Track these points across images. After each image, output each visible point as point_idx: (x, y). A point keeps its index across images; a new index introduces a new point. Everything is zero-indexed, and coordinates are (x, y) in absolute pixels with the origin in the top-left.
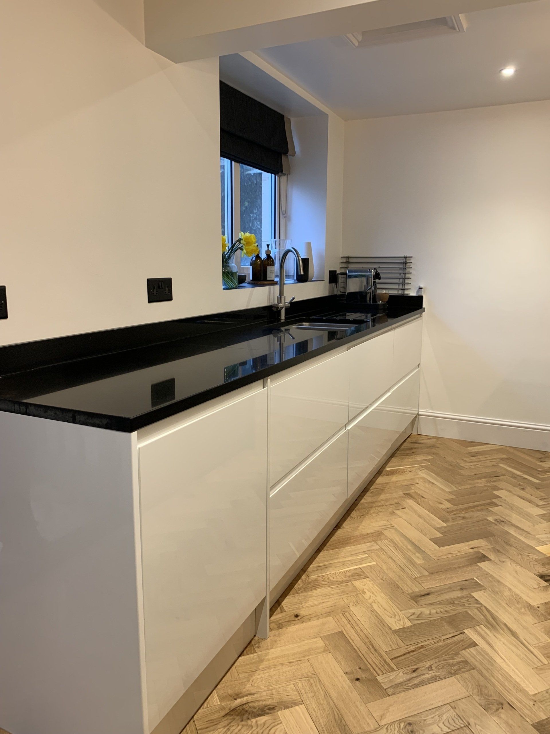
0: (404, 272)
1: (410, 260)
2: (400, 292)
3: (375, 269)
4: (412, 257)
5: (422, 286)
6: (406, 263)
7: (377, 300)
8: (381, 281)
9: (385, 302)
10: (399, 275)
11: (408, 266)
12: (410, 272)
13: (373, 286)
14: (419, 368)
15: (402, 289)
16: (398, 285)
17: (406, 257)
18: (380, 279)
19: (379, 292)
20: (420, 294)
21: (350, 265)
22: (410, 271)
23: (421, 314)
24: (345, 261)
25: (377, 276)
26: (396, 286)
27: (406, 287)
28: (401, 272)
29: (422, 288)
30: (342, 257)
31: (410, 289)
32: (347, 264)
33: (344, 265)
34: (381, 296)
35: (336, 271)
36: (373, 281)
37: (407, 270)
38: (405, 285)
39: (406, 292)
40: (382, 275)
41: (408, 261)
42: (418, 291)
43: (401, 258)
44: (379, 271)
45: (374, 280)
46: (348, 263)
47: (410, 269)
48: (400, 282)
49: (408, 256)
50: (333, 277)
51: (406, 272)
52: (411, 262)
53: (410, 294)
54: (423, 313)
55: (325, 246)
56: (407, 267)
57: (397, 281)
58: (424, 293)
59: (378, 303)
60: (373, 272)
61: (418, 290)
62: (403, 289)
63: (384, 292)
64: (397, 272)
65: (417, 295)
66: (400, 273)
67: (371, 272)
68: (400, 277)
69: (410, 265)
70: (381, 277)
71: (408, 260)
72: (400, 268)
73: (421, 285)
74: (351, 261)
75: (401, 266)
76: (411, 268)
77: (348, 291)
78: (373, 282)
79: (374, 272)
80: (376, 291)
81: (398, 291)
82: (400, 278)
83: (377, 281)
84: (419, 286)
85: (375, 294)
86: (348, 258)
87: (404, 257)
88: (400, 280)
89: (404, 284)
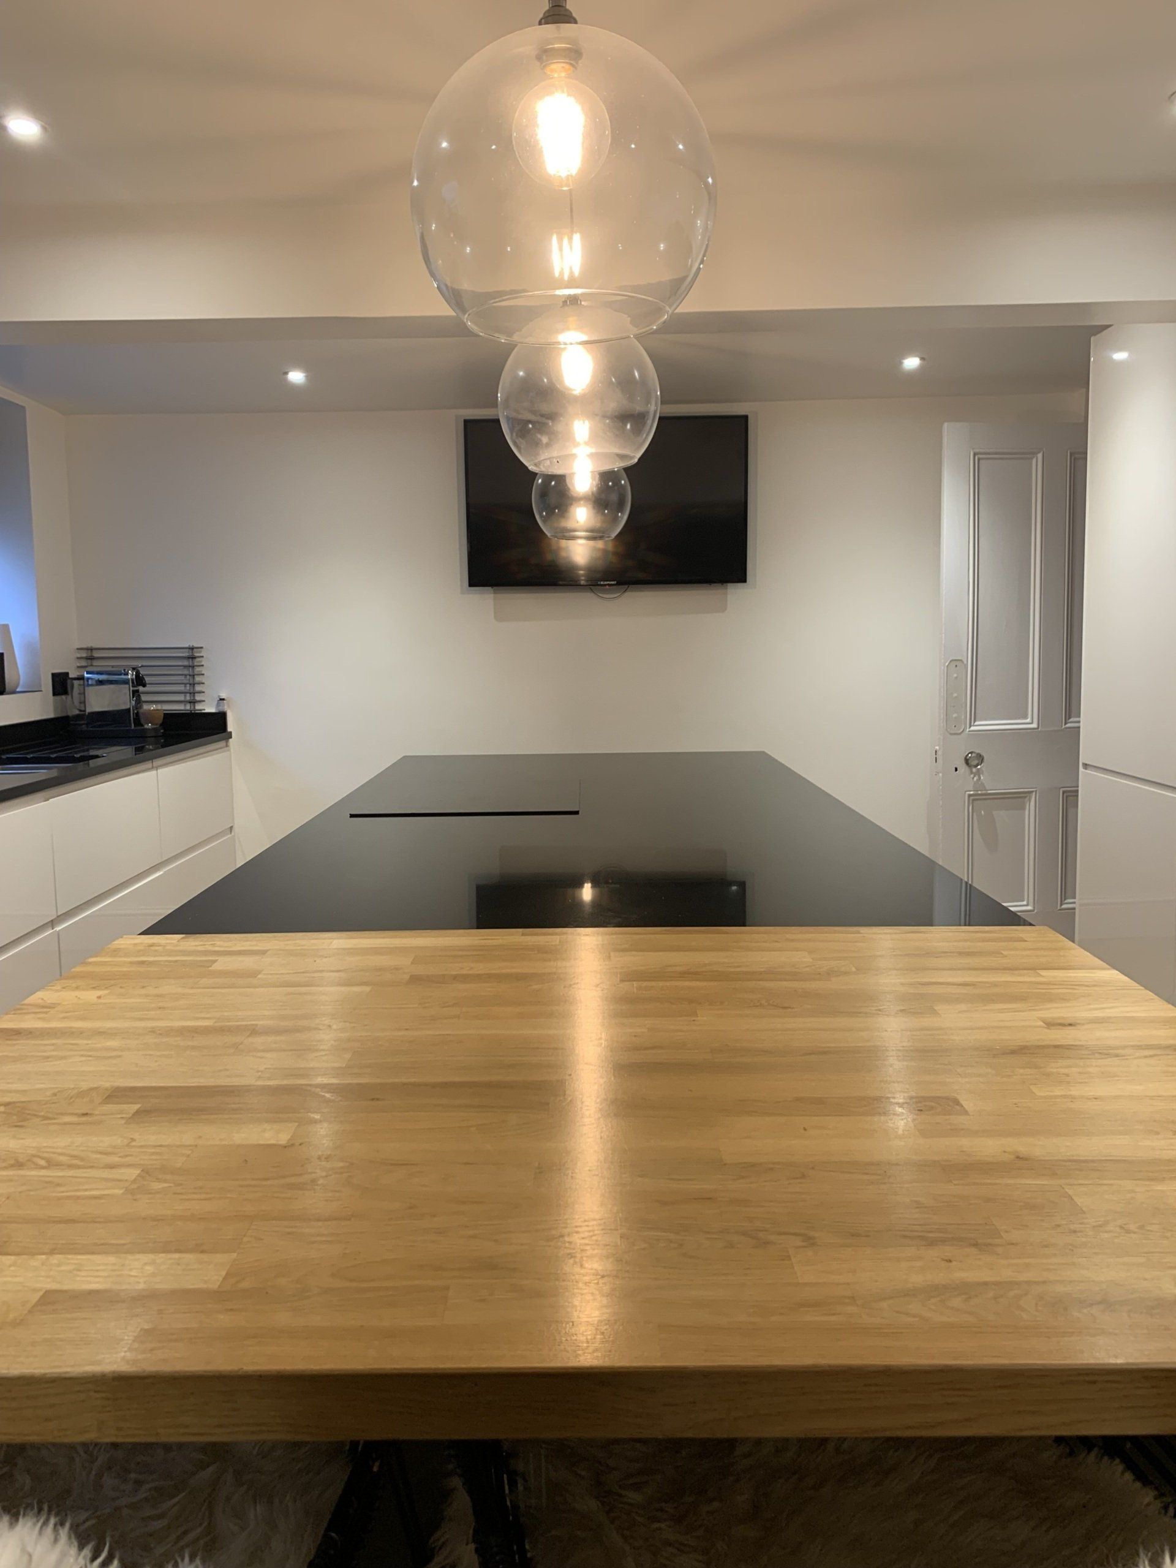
0: (191, 673)
1: (200, 652)
2: (188, 707)
3: (134, 669)
4: (202, 648)
5: (223, 696)
6: (193, 658)
7: (142, 721)
8: (148, 688)
9: (157, 724)
10: (183, 678)
11: (198, 662)
12: (203, 673)
13: (133, 697)
14: (233, 834)
15: (190, 702)
16: (183, 695)
17: (192, 649)
18: (144, 686)
19: (145, 707)
20: (221, 709)
21: (95, 663)
22: (201, 671)
23: (227, 742)
24: (84, 655)
25: (140, 681)
26: (181, 698)
27: (198, 698)
28: (186, 672)
29: (223, 699)
30: (78, 649)
31: (204, 701)
32: (89, 661)
33: (84, 663)
34: (150, 716)
35: (67, 674)
36: (131, 688)
37: (197, 669)
38: (196, 694)
39: (198, 707)
40: (147, 679)
41: (196, 655)
42: (218, 705)
43: (184, 650)
44: (142, 672)
45: (136, 689)
46: (91, 658)
47: (201, 667)
48: (186, 691)
49: (196, 645)
50: (61, 684)
51: (196, 673)
52: (202, 657)
53: (204, 710)
54: (230, 740)
55: (37, 629)
56: (196, 664)
57: (181, 688)
58: (229, 706)
59: (146, 726)
60: (131, 675)
61: (218, 703)
62: (193, 702)
63: (153, 707)
64: (180, 673)
65: (217, 711)
66: (186, 675)
67: (127, 674)
68: (185, 682)
69: (201, 661)
70: (147, 682)
71: (197, 652)
72: (185, 666)
73: (221, 695)
74: (96, 654)
75: (186, 663)
76: (203, 666)
77: (88, 710)
78: (133, 691)
79: (133, 674)
80: (141, 707)
81: (185, 705)
82: (186, 684)
83: (141, 689)
84: (219, 696)
85: (138, 712)
86: (91, 649)
87: (189, 648)
88: (185, 686)
89: (193, 693)
